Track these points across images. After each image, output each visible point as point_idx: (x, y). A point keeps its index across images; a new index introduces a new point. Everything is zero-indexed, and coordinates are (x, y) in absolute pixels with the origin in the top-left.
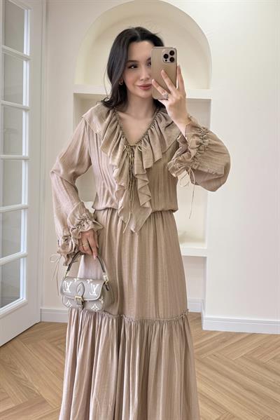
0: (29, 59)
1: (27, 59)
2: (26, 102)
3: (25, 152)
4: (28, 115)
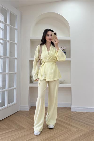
0: (17, 30)
4: (17, 45)
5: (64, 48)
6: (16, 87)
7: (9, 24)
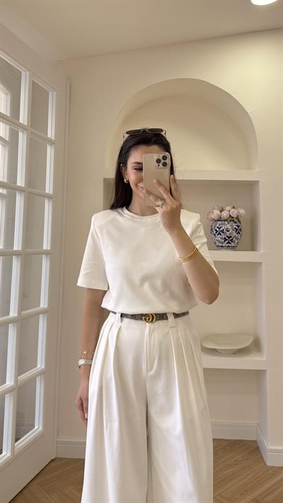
0: (54, 144)
1: (51, 142)
2: (49, 189)
3: (46, 245)
4: (51, 202)
5: (234, 213)
6: (43, 367)
7: (26, 124)
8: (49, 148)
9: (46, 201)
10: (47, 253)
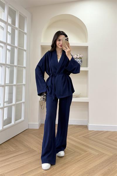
2: (25, 48)
5: (81, 56)
6: (24, 101)
7: (17, 27)
8: (25, 35)
9: (24, 52)
10: (25, 68)
